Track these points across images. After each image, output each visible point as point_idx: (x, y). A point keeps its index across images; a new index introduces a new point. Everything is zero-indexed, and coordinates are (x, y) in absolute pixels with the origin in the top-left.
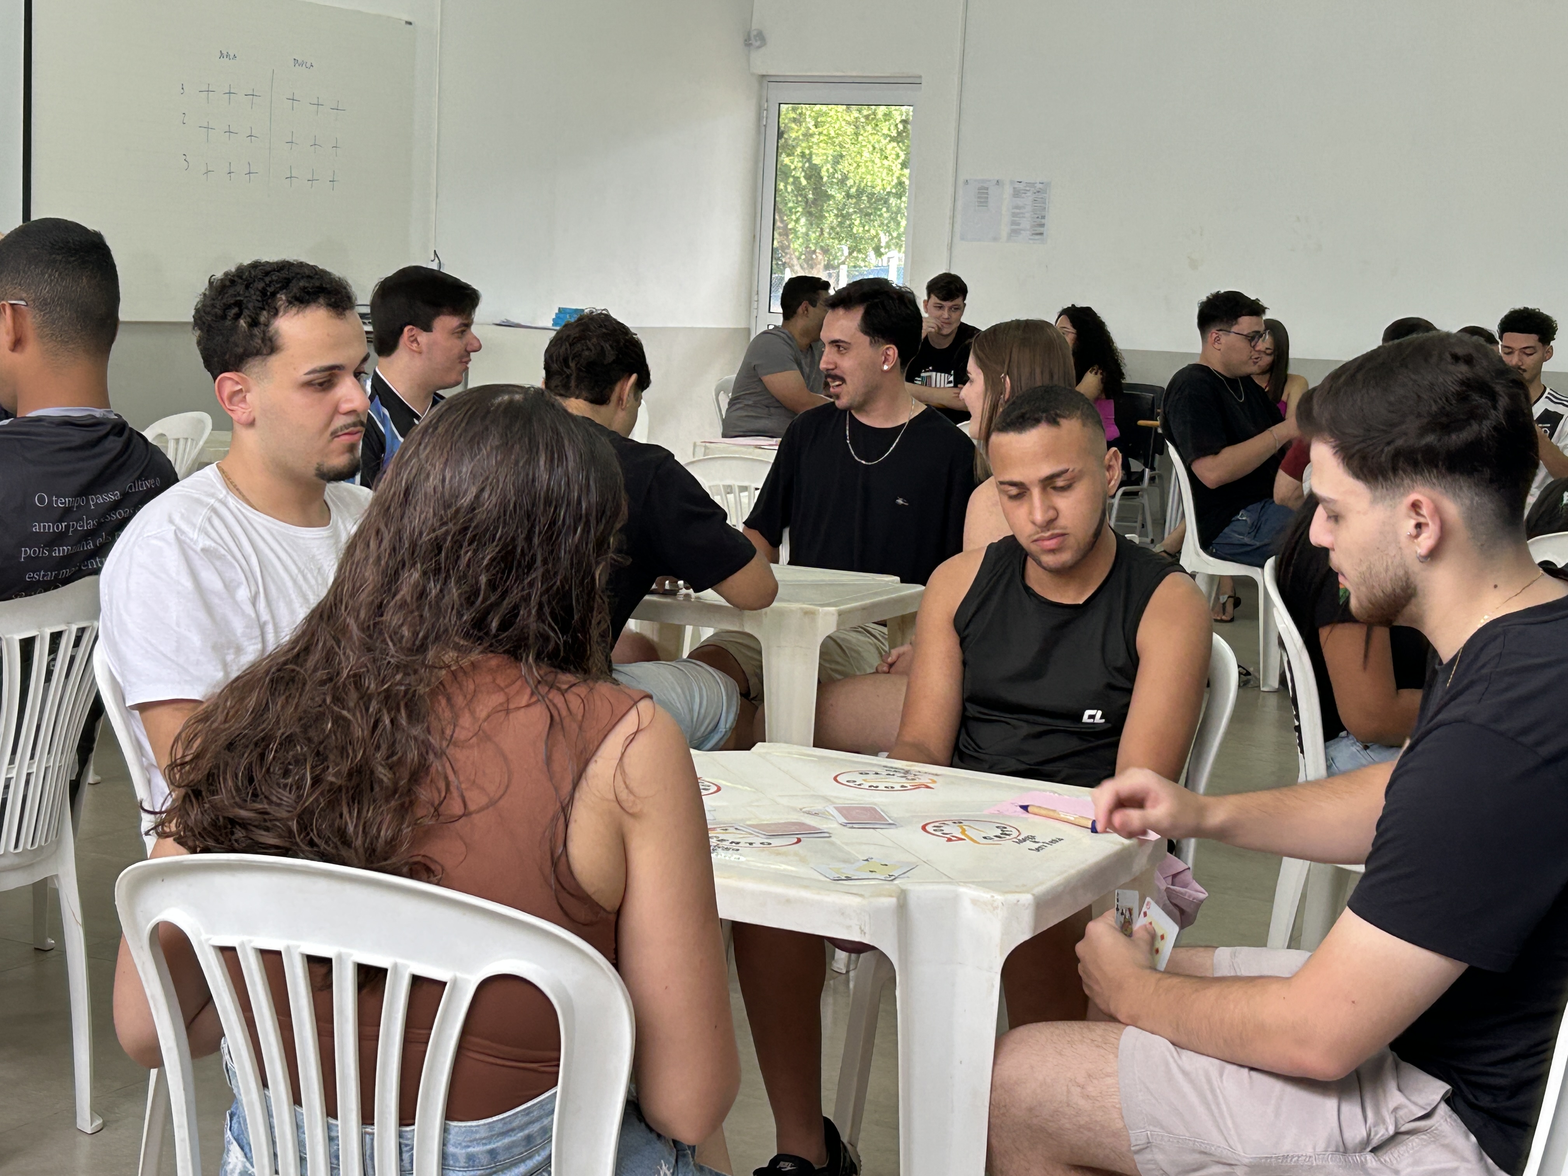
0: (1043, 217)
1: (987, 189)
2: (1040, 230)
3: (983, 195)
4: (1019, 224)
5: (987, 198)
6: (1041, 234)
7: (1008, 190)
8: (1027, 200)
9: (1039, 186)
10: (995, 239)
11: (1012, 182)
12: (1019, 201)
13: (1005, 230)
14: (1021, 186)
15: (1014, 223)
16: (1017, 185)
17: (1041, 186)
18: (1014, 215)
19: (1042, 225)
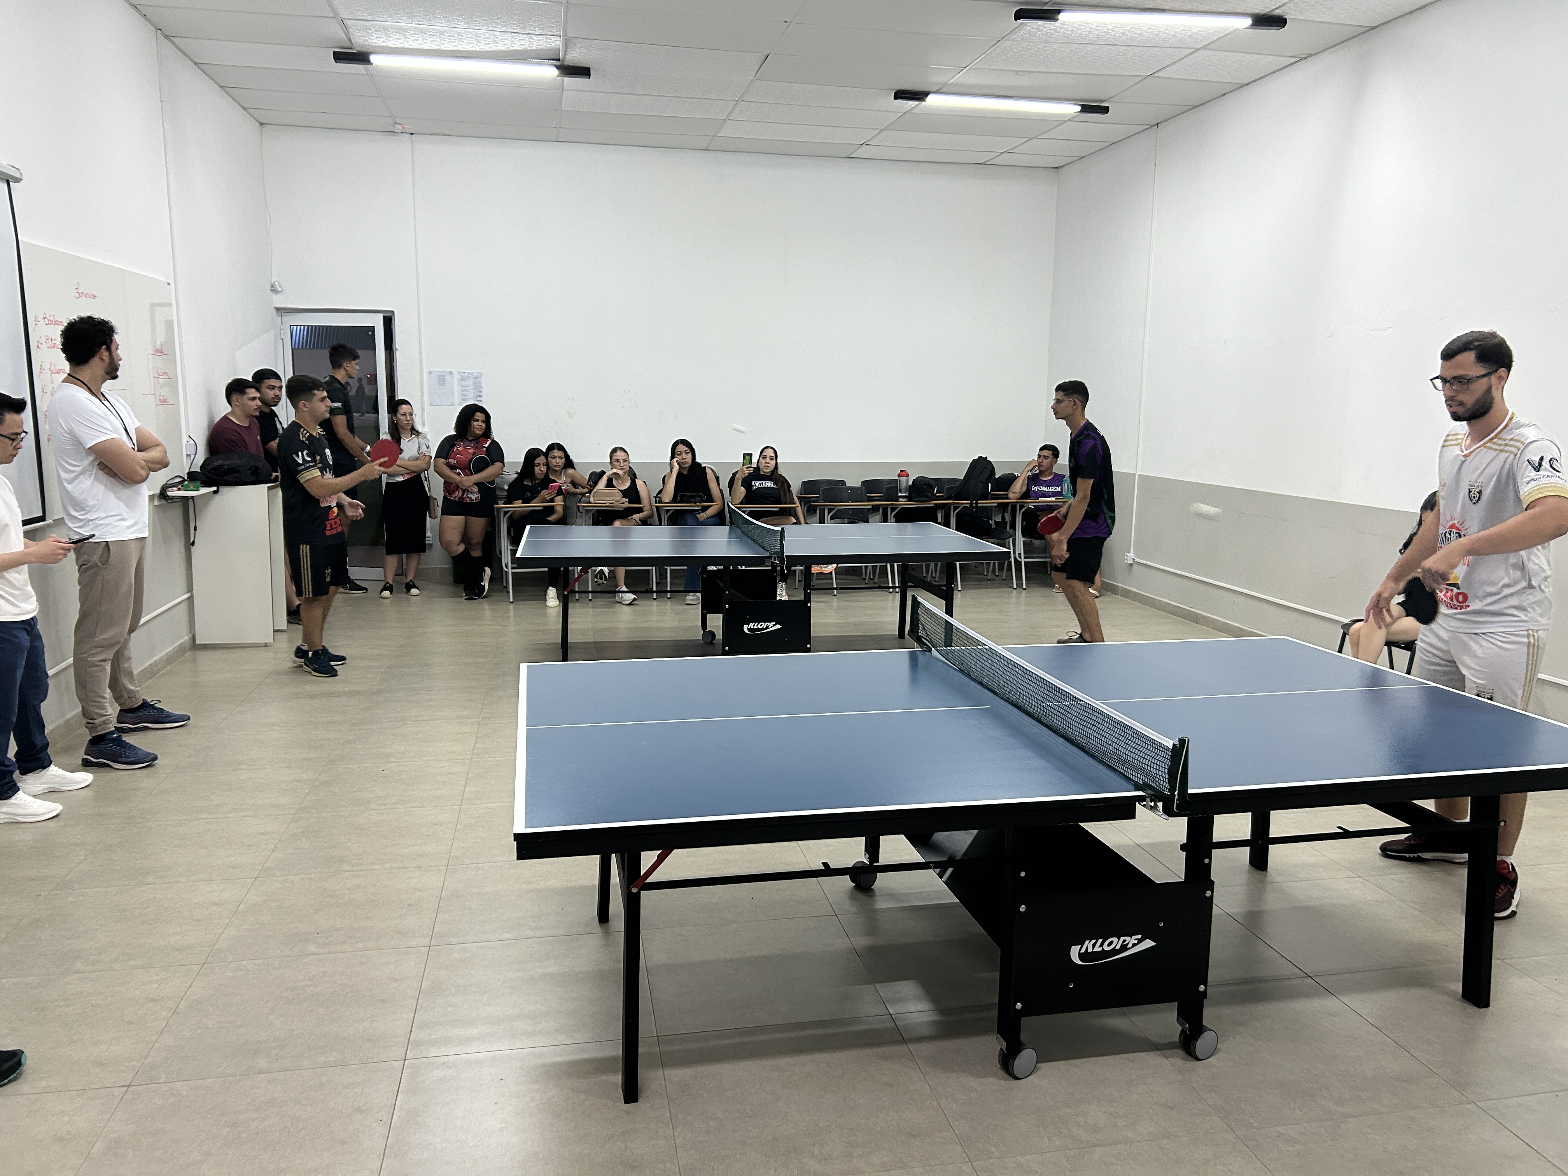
0: (481, 392)
1: (444, 376)
3: (442, 380)
5: (445, 381)
7: (456, 376)
8: (470, 382)
9: (476, 374)
11: (459, 373)
12: (463, 383)
14: (466, 374)
15: (463, 395)
16: (463, 374)
17: (478, 375)
18: (462, 390)
19: (481, 396)
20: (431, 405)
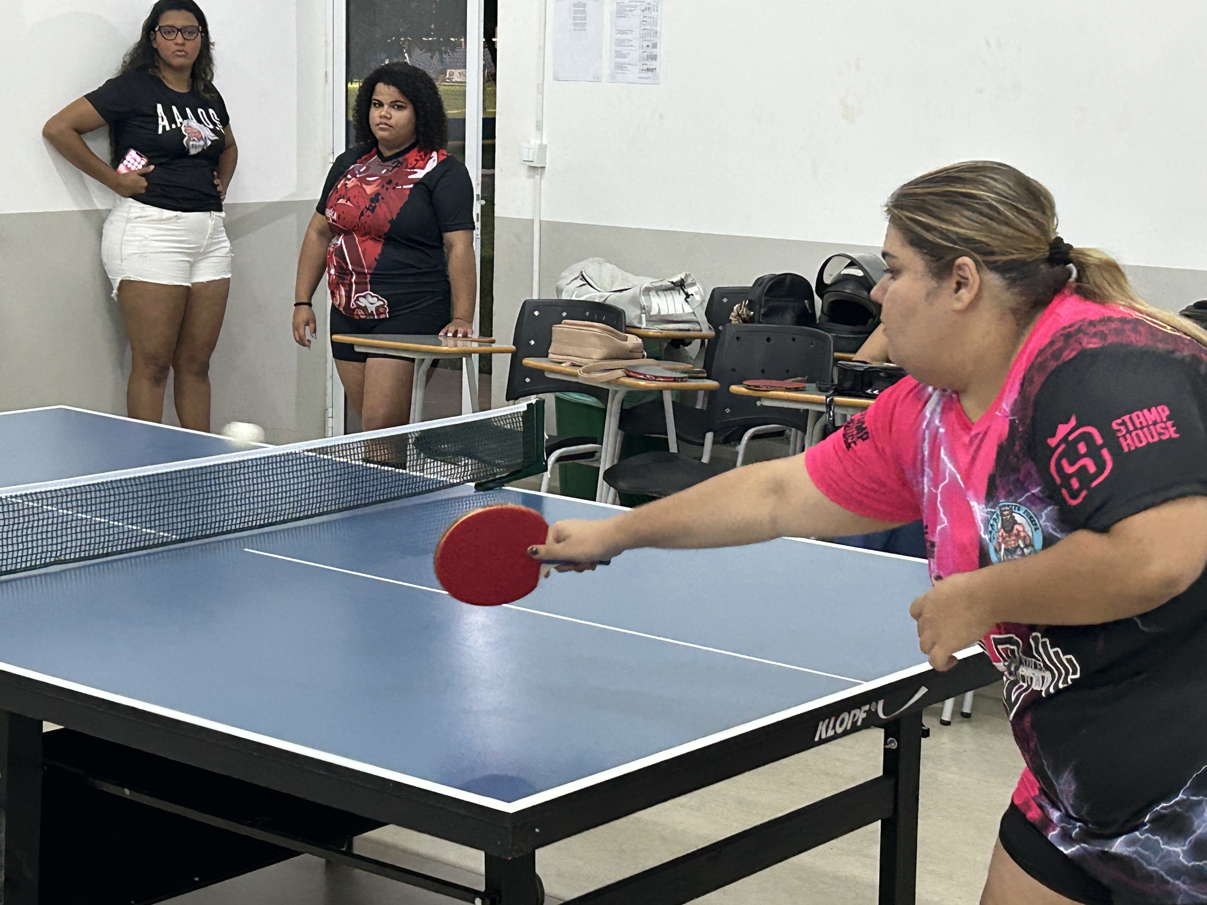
0: (655, 46)
1: (584, 5)
2: (651, 64)
3: (579, 14)
4: (624, 56)
5: (585, 19)
6: (652, 70)
7: (610, 7)
8: (634, 21)
10: (597, 79)
12: (623, 23)
13: (606, 66)
15: (619, 55)
18: (620, 43)
19: (654, 58)
20: (556, 79)
